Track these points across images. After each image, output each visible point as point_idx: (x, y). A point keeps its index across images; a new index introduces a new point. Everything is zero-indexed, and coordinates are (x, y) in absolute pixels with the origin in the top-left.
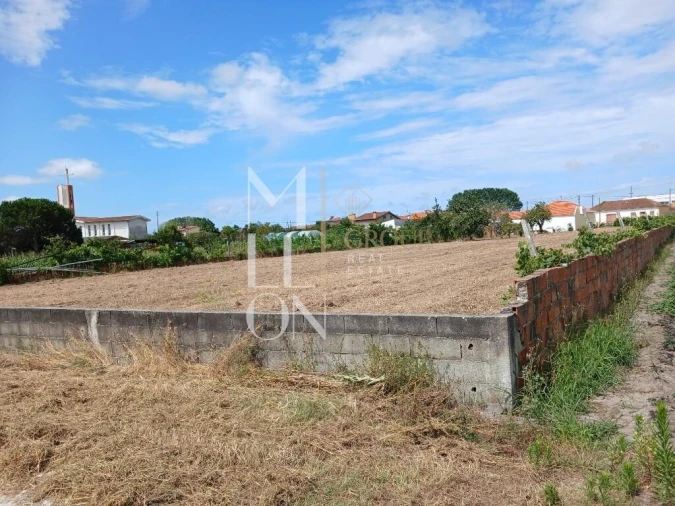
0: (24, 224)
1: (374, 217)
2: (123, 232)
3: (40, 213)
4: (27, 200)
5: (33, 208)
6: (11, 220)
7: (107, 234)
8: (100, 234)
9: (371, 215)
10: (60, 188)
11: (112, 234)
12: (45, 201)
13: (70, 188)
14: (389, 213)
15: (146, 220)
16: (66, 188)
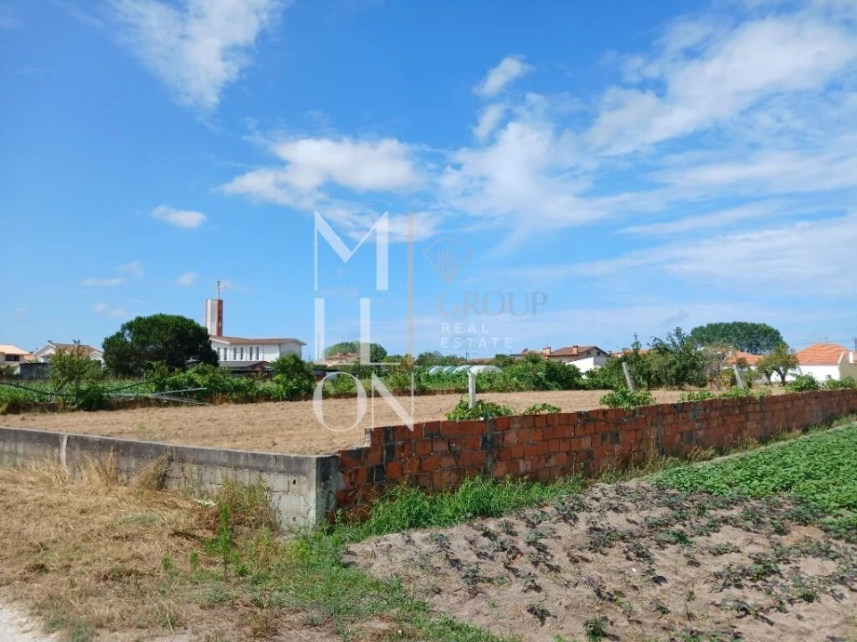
0: (155, 344)
1: (575, 352)
2: (271, 357)
3: (174, 331)
4: (162, 316)
5: (167, 326)
6: (142, 338)
7: (254, 359)
8: (246, 357)
9: (571, 349)
10: (209, 302)
11: (260, 360)
12: (182, 319)
13: (220, 303)
14: (596, 348)
15: (301, 344)
16: (216, 303)
